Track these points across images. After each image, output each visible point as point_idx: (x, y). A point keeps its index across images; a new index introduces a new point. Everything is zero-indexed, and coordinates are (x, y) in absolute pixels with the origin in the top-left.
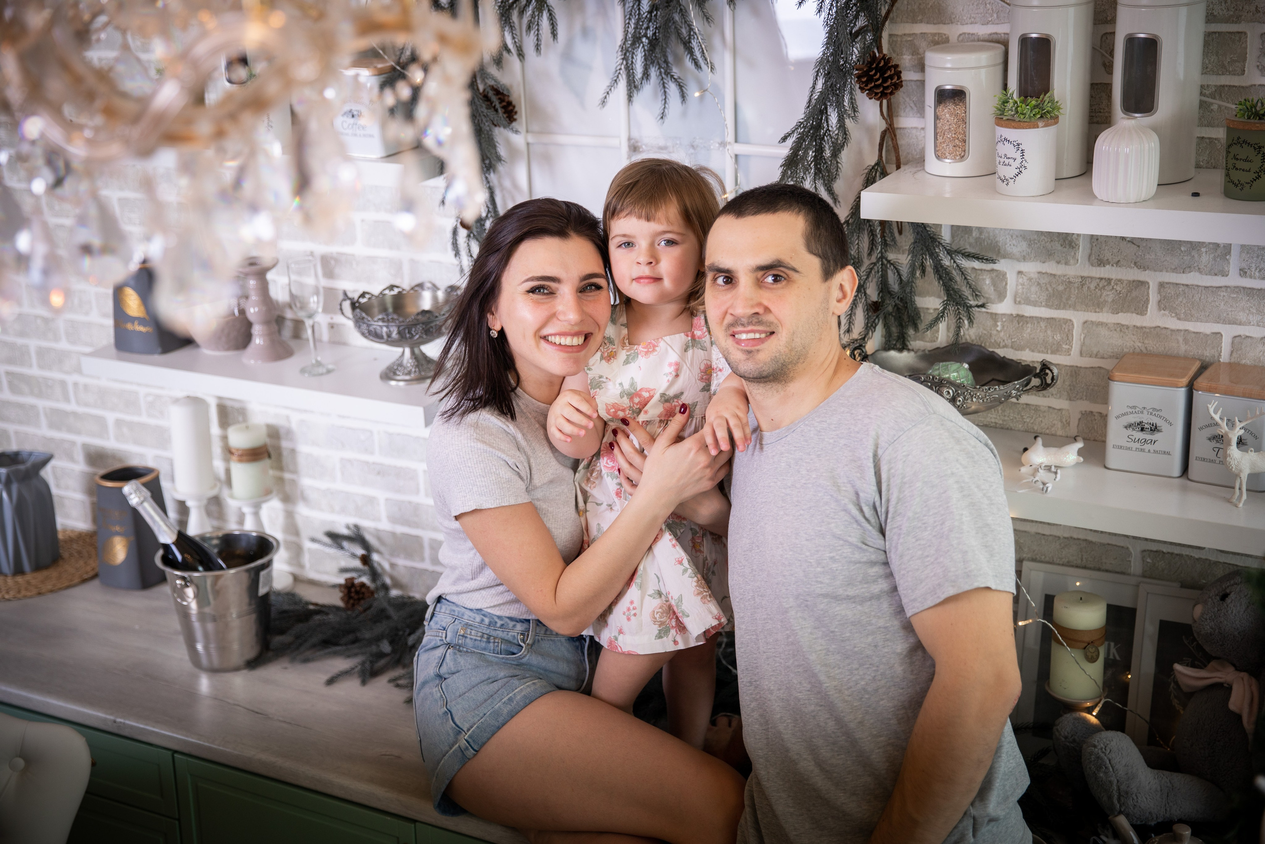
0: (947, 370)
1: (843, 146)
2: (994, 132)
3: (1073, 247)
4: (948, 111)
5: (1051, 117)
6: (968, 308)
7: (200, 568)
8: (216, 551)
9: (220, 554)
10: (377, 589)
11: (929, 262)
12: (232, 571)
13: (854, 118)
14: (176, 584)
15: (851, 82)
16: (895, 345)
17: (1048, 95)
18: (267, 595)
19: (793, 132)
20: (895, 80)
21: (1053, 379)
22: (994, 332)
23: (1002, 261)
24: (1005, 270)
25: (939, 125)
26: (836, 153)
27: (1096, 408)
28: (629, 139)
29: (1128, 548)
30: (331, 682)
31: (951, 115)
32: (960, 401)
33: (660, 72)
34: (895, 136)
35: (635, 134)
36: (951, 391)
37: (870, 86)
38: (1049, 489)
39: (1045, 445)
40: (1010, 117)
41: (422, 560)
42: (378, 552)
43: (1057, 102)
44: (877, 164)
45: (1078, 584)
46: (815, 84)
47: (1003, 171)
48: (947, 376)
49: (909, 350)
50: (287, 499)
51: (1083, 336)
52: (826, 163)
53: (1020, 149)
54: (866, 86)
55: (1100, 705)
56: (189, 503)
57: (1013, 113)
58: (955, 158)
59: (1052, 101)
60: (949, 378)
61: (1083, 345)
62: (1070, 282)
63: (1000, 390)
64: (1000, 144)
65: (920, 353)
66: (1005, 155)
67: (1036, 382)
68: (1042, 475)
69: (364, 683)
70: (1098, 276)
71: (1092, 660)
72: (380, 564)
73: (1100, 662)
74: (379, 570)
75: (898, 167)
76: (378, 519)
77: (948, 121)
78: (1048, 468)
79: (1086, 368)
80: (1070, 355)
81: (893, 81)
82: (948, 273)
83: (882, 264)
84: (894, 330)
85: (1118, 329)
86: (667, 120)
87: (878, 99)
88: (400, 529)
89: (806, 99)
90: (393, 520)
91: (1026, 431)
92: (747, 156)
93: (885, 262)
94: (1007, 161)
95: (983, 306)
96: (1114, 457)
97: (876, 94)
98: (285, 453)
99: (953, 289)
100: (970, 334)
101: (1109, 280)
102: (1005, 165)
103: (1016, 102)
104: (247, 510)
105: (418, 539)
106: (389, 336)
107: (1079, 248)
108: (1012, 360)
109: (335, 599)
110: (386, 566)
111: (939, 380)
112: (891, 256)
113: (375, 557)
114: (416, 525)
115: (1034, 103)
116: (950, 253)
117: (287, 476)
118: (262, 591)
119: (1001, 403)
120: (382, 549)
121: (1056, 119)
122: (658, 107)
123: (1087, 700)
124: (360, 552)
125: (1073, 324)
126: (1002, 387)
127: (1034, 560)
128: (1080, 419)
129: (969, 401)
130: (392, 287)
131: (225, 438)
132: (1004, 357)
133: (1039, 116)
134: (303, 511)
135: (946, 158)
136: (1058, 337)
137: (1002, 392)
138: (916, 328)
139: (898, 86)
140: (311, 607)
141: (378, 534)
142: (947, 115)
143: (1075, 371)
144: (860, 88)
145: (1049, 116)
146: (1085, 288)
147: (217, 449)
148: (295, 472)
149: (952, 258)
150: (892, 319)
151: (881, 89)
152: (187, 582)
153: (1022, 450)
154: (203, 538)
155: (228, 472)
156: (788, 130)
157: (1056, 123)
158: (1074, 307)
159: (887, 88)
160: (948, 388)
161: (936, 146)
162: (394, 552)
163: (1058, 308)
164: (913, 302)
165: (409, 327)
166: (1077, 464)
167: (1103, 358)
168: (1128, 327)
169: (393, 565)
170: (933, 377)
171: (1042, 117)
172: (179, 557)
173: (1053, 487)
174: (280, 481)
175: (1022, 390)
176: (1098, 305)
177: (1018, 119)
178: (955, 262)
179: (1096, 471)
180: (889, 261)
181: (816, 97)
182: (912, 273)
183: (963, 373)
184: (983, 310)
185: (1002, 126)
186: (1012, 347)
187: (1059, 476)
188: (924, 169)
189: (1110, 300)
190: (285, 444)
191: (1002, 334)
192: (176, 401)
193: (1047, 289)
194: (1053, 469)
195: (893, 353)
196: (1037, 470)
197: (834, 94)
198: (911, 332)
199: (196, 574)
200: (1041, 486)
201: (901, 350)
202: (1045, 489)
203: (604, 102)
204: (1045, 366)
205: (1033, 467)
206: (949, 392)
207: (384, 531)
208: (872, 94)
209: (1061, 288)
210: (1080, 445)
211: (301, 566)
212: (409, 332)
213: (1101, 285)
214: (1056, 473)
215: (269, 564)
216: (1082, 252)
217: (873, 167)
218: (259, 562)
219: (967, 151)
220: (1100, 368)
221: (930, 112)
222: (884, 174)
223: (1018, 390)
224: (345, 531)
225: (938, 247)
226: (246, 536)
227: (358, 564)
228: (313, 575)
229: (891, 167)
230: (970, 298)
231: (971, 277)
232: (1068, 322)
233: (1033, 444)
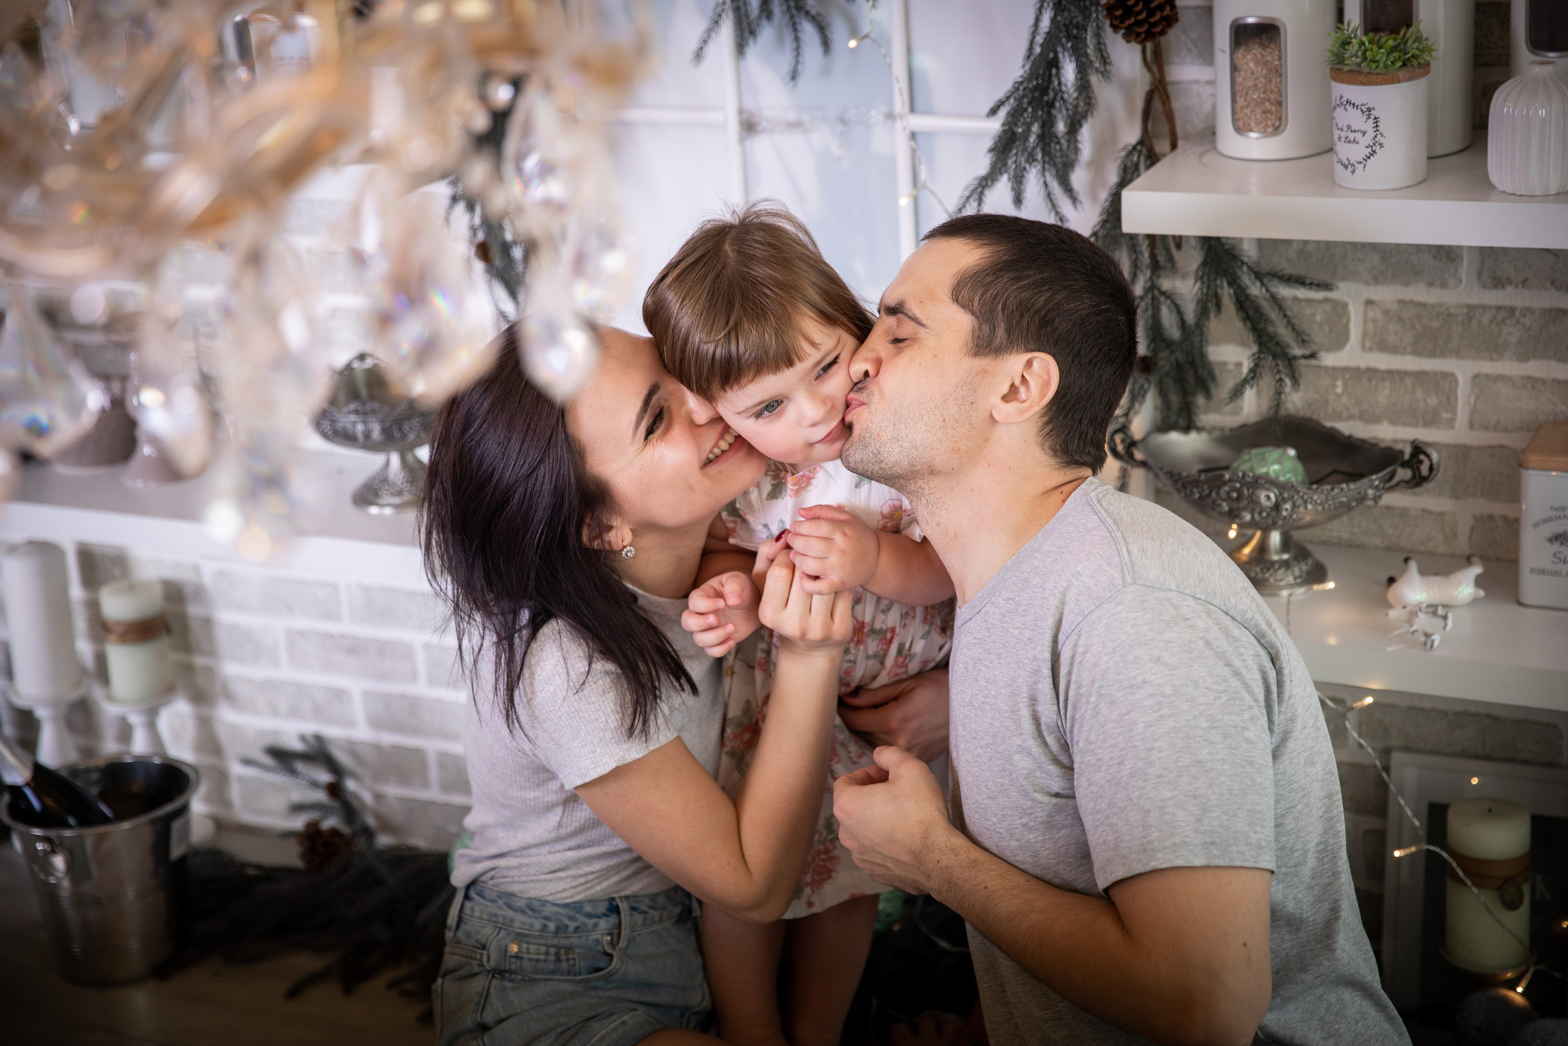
0: (1263, 459)
1: (1085, 117)
2: (1328, 92)
3: (1453, 261)
4: (1251, 59)
5: (1419, 64)
6: (1291, 361)
7: (71, 821)
8: (94, 791)
9: (103, 796)
10: (355, 834)
11: (1227, 293)
12: (126, 825)
13: (1105, 74)
14: (35, 848)
15: (1097, 16)
16: (1176, 422)
17: (1411, 30)
18: (183, 859)
19: (1008, 98)
20: (1167, 11)
21: (1431, 468)
22: (1332, 397)
23: (1342, 285)
24: (1346, 299)
25: (1239, 80)
26: (1074, 128)
27: (1498, 509)
28: (741, 112)
29: (1556, 726)
30: (294, 992)
31: (1257, 63)
32: (1286, 509)
33: (789, 8)
34: (1168, 97)
35: (749, 104)
36: (1272, 495)
37: (1128, 23)
38: (1436, 643)
39: (1424, 572)
40: (1354, 68)
41: (426, 784)
42: (355, 776)
43: (1426, 39)
44: (1141, 142)
45: (1475, 781)
46: (1038, 20)
47: (1344, 151)
48: (1264, 470)
49: (1199, 430)
50: (201, 697)
51: (1473, 398)
52: (1058, 143)
53: (1372, 117)
54: (1122, 22)
55: (1528, 976)
56: (42, 713)
57: (1358, 60)
58: (1265, 131)
59: (1418, 39)
60: (1267, 473)
61: (1474, 411)
62: (1450, 315)
63: (1349, 489)
64: (1339, 111)
65: (1216, 434)
66: (1349, 127)
67: (1403, 474)
68: (1423, 621)
69: (348, 990)
70: (1494, 303)
71: (1512, 905)
72: (356, 796)
73: (1525, 909)
74: (355, 804)
75: (1174, 146)
76: (350, 724)
77: (1252, 73)
78: (1432, 609)
79: (1479, 448)
80: (1453, 428)
81: (1165, 13)
82: (1258, 309)
83: (1153, 298)
84: (1174, 399)
85: (1529, 386)
86: (802, 81)
87: (1140, 43)
88: (389, 739)
89: (1024, 45)
90: (375, 723)
91: (1389, 549)
92: (931, 134)
93: (1156, 293)
94: (1351, 136)
95: (1313, 356)
96: (1532, 587)
97: (1138, 35)
98: (194, 625)
99: (1268, 335)
100: (1296, 401)
101: (1512, 310)
102: (1349, 142)
103: (1362, 43)
104: (136, 719)
105: (417, 754)
106: (367, 435)
107: (1462, 262)
108: (1363, 441)
109: (291, 856)
110: (367, 797)
111: (1253, 477)
112: (1166, 284)
113: (351, 785)
114: (415, 731)
115: (1391, 43)
116: (1259, 276)
117: (199, 661)
118: (176, 851)
119: (1350, 508)
120: (360, 770)
121: (1425, 68)
122: (786, 60)
123: (1507, 969)
124: (324, 777)
125: (1456, 381)
126: (1352, 486)
127: (1408, 749)
128: (1472, 528)
129: (1302, 509)
130: (362, 357)
131: (93, 607)
132: (1350, 436)
133: (1399, 64)
134: (226, 716)
135: (1251, 130)
136: (1433, 401)
137: (1351, 494)
138: (1208, 394)
139: (1171, 20)
140: (251, 872)
141: (352, 747)
142: (1251, 64)
143: (1462, 453)
144: (1112, 25)
145: (1415, 63)
146: (1474, 323)
147: (80, 622)
148: (212, 652)
149: (1263, 284)
150: (1170, 381)
151: (1146, 27)
152: (55, 846)
153: (1384, 578)
154: (74, 771)
155: (101, 661)
156: (1000, 94)
157: (1427, 73)
158: (1457, 353)
159: (1155, 24)
160: (1268, 489)
161: (1234, 112)
162: (379, 775)
163: (1432, 355)
164: (1203, 356)
165: (399, 422)
166: (1475, 601)
167: (1506, 430)
168: (1543, 382)
169: (378, 797)
170: (1244, 475)
171: (1404, 65)
172: (36, 804)
173: (1441, 640)
174: (187, 670)
175: (1383, 488)
176: (1495, 349)
177: (1366, 70)
178: (1267, 290)
179: (1505, 610)
180: (1163, 293)
181: (1041, 41)
182: (1203, 311)
183: (1288, 464)
184: (1313, 362)
185: (1342, 81)
186: (1361, 418)
187: (1450, 622)
188: (1215, 148)
189: (1514, 339)
190: (194, 610)
191: (1344, 399)
192: (12, 549)
193: (1414, 327)
194: (1440, 611)
195: (1174, 437)
196: (1413, 614)
197: (1069, 37)
198: (1200, 400)
199: (68, 833)
200: (1423, 639)
201: (1187, 429)
202: (1429, 643)
203: (699, 55)
204: (1418, 449)
205: (1409, 609)
206: (1268, 497)
207: (362, 743)
208: (1130, 35)
209: (1435, 324)
210: (1477, 570)
211: (226, 803)
212: (400, 429)
213: (1499, 318)
214: (1445, 618)
215: (184, 810)
216: (1466, 269)
217: (1134, 148)
218: (168, 808)
219: (1283, 119)
220: (1502, 447)
221: (1223, 59)
222: (1153, 159)
223: (1377, 488)
224: (296, 745)
225: (1240, 267)
226: (142, 763)
227: (321, 796)
228: (246, 816)
229: (1162, 145)
230: (1293, 344)
231: (1293, 311)
232: (1449, 377)
233: (1403, 571)
